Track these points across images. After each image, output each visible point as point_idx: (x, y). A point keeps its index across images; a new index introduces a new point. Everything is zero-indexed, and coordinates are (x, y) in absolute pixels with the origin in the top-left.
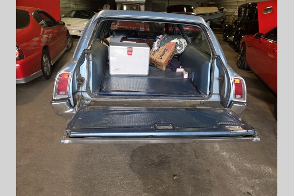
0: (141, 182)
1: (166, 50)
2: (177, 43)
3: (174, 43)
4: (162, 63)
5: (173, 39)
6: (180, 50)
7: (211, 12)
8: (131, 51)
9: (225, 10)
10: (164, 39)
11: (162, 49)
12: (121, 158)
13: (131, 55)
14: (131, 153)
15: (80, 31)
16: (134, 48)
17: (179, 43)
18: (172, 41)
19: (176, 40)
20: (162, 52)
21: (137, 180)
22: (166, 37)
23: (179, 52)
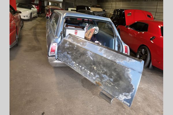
0: (90, 92)
1: (90, 32)
2: (95, 29)
3: (94, 29)
4: (89, 38)
5: (94, 27)
6: (96, 32)
7: (99, 11)
8: (77, 33)
9: (106, 10)
10: (89, 26)
11: (89, 31)
12: (78, 83)
13: (77, 34)
14: (81, 81)
15: (25, 17)
16: (78, 31)
17: (96, 29)
18: (93, 28)
19: (95, 28)
20: (88, 33)
21: (88, 91)
22: (90, 26)
23: (96, 33)
